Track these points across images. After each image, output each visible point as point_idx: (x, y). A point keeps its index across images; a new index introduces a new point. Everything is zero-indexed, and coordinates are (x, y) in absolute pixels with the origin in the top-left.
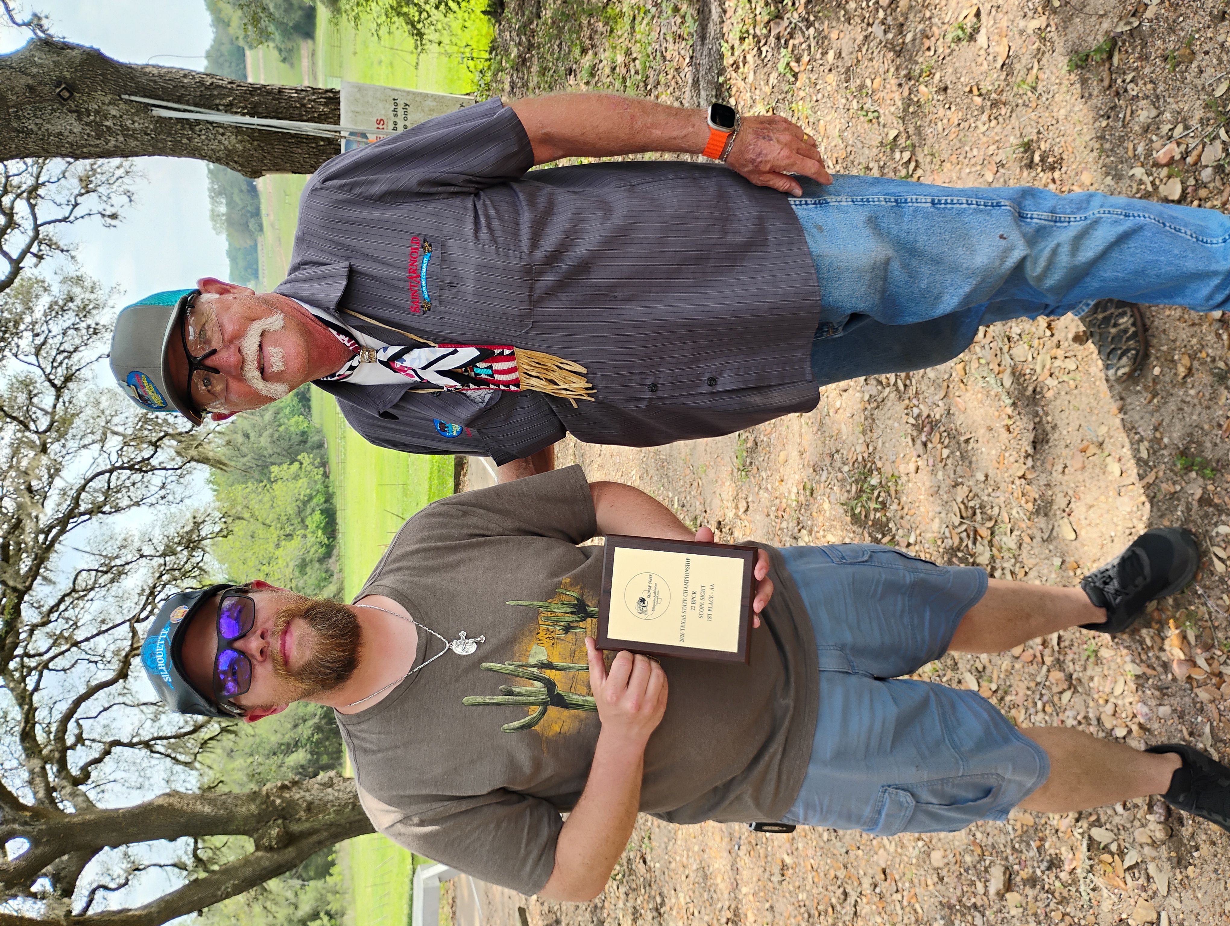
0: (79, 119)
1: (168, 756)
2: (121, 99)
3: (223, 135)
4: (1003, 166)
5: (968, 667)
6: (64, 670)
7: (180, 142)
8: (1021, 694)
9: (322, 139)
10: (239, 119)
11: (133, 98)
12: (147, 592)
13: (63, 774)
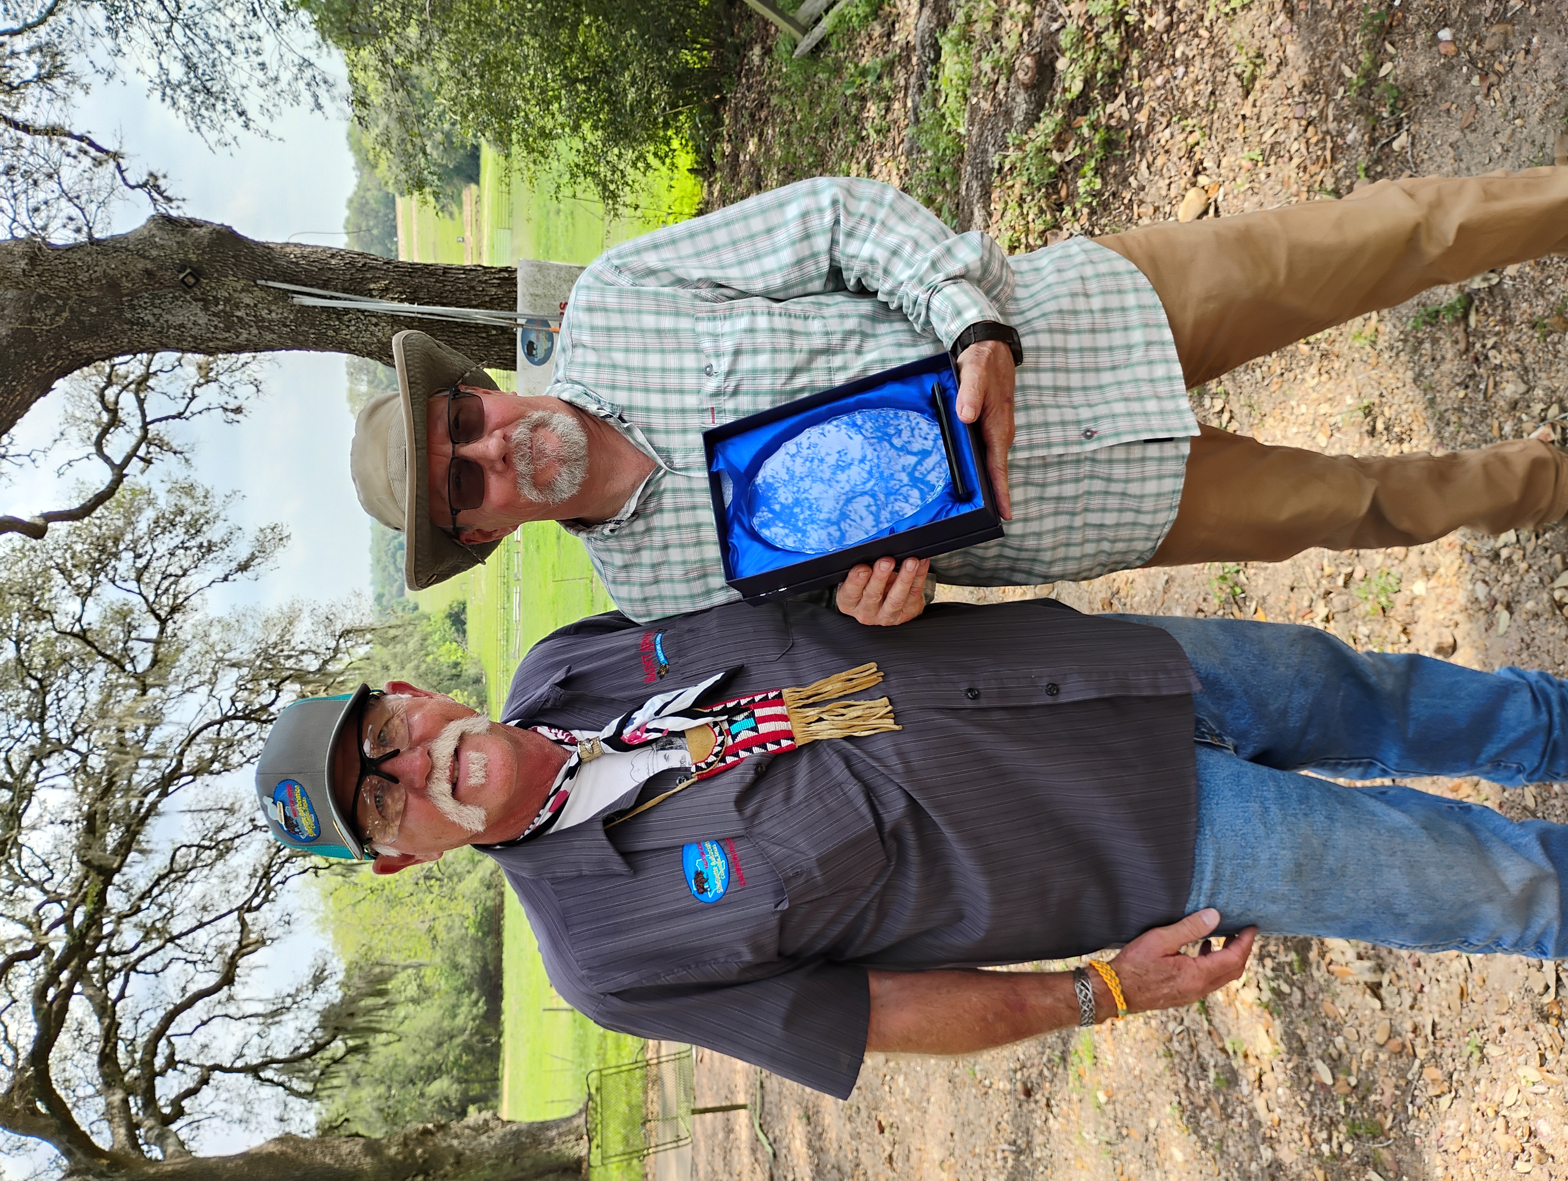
0: (206, 309)
1: (281, 1084)
2: (257, 285)
3: (376, 325)
4: (1339, 429)
5: (1320, 1052)
6: (156, 973)
7: (325, 334)
8: (1388, 1094)
9: (495, 327)
10: (395, 306)
11: (271, 284)
12: (260, 873)
13: (150, 1111)
